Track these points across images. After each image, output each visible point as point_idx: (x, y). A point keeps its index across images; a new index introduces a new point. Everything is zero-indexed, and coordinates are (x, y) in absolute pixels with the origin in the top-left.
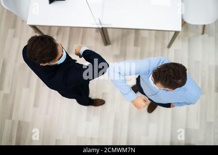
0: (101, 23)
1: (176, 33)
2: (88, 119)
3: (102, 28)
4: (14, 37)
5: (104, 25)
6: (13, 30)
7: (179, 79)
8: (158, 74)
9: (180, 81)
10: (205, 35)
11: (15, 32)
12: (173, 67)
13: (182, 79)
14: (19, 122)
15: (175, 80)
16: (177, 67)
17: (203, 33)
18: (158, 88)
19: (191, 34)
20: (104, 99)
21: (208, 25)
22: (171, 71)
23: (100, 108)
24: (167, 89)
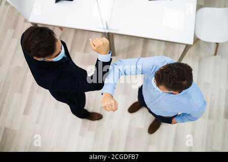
0: (107, 28)
1: (188, 47)
2: (81, 134)
3: (108, 33)
4: (13, 37)
5: (111, 30)
6: (13, 30)
7: (184, 81)
8: (160, 76)
9: (185, 83)
10: (217, 56)
11: (14, 32)
12: (177, 67)
13: (188, 80)
14: (6, 129)
15: (180, 82)
16: (181, 67)
17: (215, 54)
18: (161, 91)
19: (202, 54)
20: (101, 114)
21: (222, 43)
22: (174, 71)
23: (96, 122)
24: (172, 92)
